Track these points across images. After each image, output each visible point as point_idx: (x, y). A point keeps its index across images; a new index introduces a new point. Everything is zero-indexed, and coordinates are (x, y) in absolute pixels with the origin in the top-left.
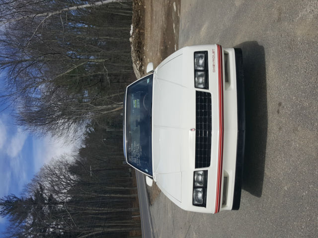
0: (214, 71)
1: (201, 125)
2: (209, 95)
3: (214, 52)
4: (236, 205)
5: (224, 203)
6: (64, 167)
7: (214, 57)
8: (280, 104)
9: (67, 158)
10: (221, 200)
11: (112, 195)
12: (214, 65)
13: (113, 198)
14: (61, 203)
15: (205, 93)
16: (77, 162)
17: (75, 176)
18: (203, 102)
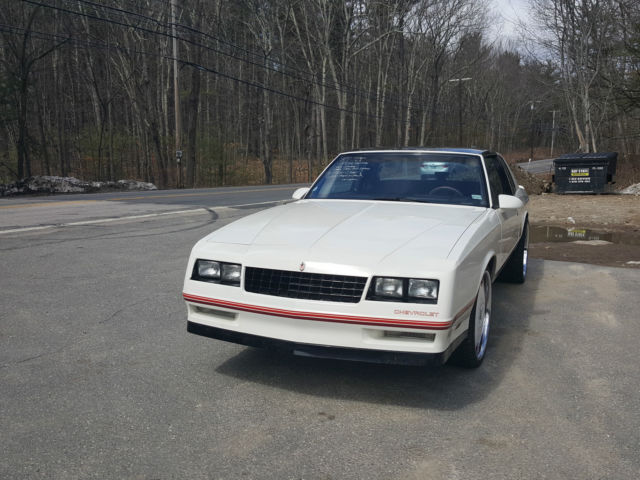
0: (397, 312)
1: (308, 282)
2: (357, 300)
3: (432, 314)
4: (194, 328)
5: (199, 310)
6: (474, 22)
7: (425, 314)
8: (331, 418)
9: (494, 27)
10: (203, 305)
11: (408, 126)
12: (407, 313)
13: (403, 128)
14: (401, 22)
15: (361, 293)
16: (486, 51)
17: (455, 46)
18: (345, 288)
